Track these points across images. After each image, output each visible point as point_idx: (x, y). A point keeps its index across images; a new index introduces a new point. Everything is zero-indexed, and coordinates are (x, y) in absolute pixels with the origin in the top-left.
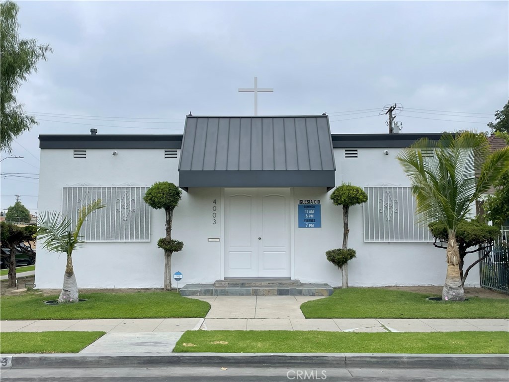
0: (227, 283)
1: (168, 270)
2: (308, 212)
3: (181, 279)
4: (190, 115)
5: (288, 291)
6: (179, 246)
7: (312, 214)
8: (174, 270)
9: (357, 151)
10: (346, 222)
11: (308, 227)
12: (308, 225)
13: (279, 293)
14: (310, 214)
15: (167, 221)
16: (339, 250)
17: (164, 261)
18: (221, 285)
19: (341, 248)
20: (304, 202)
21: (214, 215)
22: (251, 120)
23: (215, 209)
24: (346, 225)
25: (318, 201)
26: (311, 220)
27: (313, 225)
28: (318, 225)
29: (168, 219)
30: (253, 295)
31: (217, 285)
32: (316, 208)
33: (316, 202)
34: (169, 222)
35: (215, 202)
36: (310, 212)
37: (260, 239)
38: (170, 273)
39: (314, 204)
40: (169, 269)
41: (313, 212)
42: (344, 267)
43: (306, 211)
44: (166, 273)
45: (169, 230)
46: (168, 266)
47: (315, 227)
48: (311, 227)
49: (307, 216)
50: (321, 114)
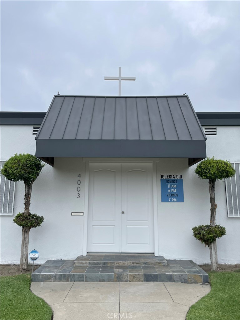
0: (88, 262)
1: (24, 248)
2: (171, 186)
3: (36, 258)
4: (59, 94)
5: (156, 276)
6: (37, 221)
7: (174, 189)
8: (31, 248)
9: (215, 129)
10: (212, 197)
11: (171, 201)
12: (171, 200)
13: (145, 279)
14: (173, 188)
15: (25, 195)
16: (207, 226)
17: (21, 238)
18: (81, 265)
19: (209, 224)
20: (166, 177)
21: (79, 189)
22: (116, 99)
23: (79, 183)
24: (212, 200)
25: (180, 176)
26: (174, 195)
27: (175, 200)
28: (181, 200)
29: (27, 192)
30: (116, 281)
31: (77, 265)
32: (178, 182)
33: (178, 177)
34: (27, 196)
35: (79, 176)
36: (172, 186)
37: (123, 213)
38: (27, 250)
39: (176, 178)
40: (26, 247)
41: (175, 186)
42: (212, 245)
43: (169, 186)
44: (22, 250)
45: (27, 204)
46: (25, 243)
47: (177, 201)
48: (173, 201)
49: (169, 191)
50: (181, 95)
